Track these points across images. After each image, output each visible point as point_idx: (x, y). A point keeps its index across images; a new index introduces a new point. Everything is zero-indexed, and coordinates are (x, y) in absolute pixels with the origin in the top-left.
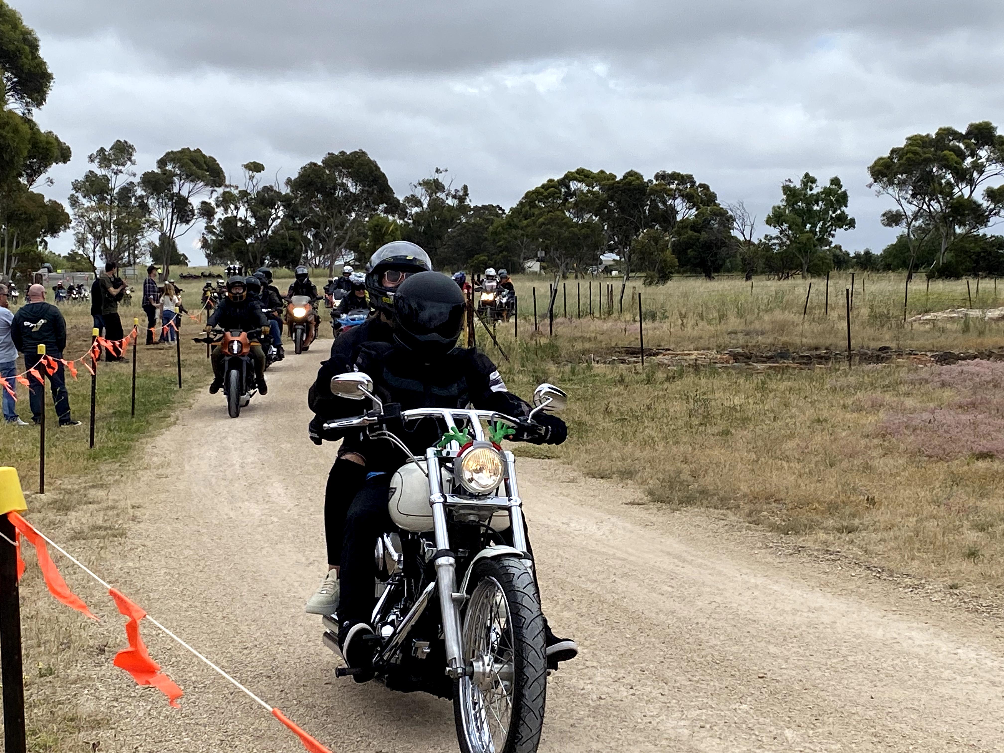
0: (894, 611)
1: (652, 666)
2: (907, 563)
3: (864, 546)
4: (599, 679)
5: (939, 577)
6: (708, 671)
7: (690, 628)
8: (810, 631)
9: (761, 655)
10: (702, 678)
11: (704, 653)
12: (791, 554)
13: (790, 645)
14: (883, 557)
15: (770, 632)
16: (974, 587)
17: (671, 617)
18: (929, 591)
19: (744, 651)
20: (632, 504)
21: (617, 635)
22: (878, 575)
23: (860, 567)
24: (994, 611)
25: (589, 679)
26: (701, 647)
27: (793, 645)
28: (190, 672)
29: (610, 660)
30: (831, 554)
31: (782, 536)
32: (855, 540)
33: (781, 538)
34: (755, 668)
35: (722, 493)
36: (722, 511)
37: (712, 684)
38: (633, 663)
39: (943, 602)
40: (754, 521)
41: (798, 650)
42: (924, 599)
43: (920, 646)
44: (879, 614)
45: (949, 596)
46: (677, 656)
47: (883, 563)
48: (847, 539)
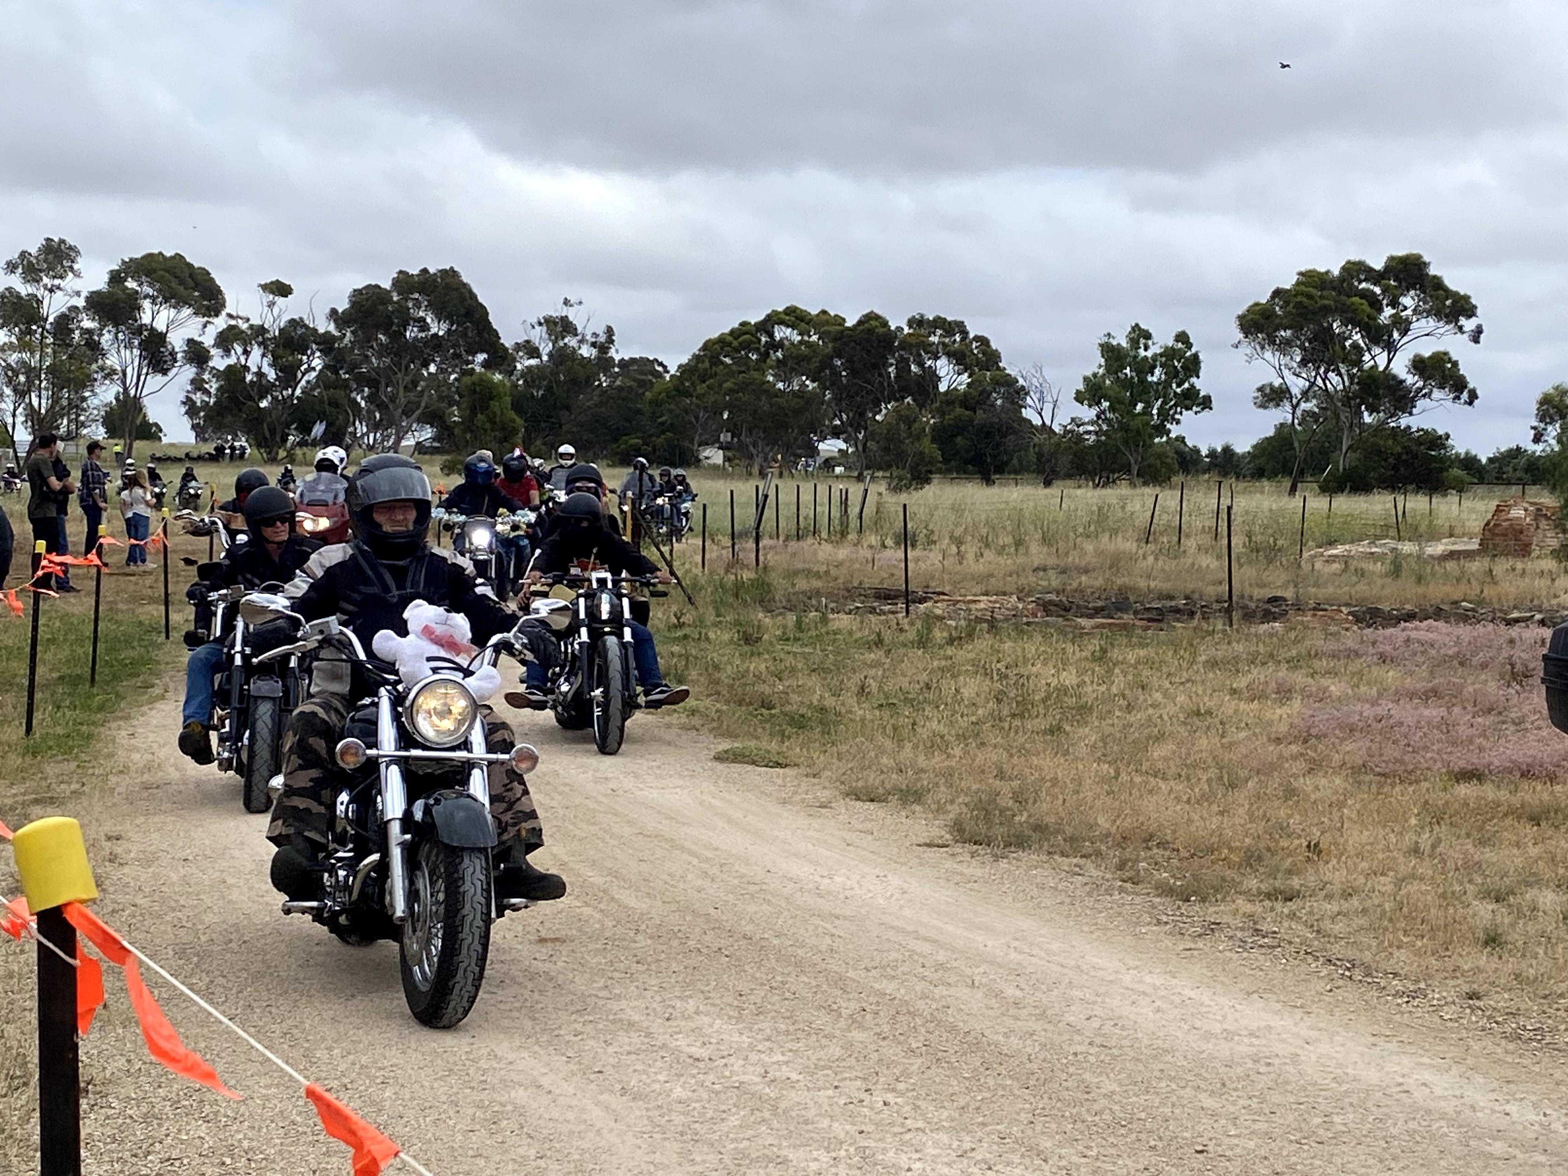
0: (1388, 1036)
1: (1015, 1129)
2: (1391, 954)
3: (1315, 923)
4: (932, 1151)
5: (1446, 978)
6: (1112, 1139)
7: (1065, 1061)
8: (1261, 1070)
9: (1190, 1111)
10: (1102, 1150)
11: (1096, 1107)
12: (1200, 936)
13: (1235, 1094)
14: (1348, 943)
15: (1196, 1071)
16: (1506, 996)
17: (1029, 1042)
18: (1435, 1002)
19: (1163, 1104)
20: (929, 845)
21: (948, 1073)
22: (1347, 973)
23: (1317, 959)
24: (1548, 1039)
25: (916, 1151)
26: (1089, 1097)
27: (1240, 1094)
28: (238, 1131)
29: (943, 1117)
30: (1264, 937)
31: (1181, 903)
32: (1298, 914)
33: (1179, 908)
34: (1185, 1134)
35: (1069, 831)
36: (1075, 861)
37: (1120, 1162)
38: (984, 1124)
39: (1462, 1021)
40: (1130, 879)
41: (1249, 1102)
42: (1431, 1016)
43: (1445, 1098)
44: (1363, 1040)
45: (1468, 1011)
46: (1055, 1112)
47: (1351, 953)
48: (1286, 911)
